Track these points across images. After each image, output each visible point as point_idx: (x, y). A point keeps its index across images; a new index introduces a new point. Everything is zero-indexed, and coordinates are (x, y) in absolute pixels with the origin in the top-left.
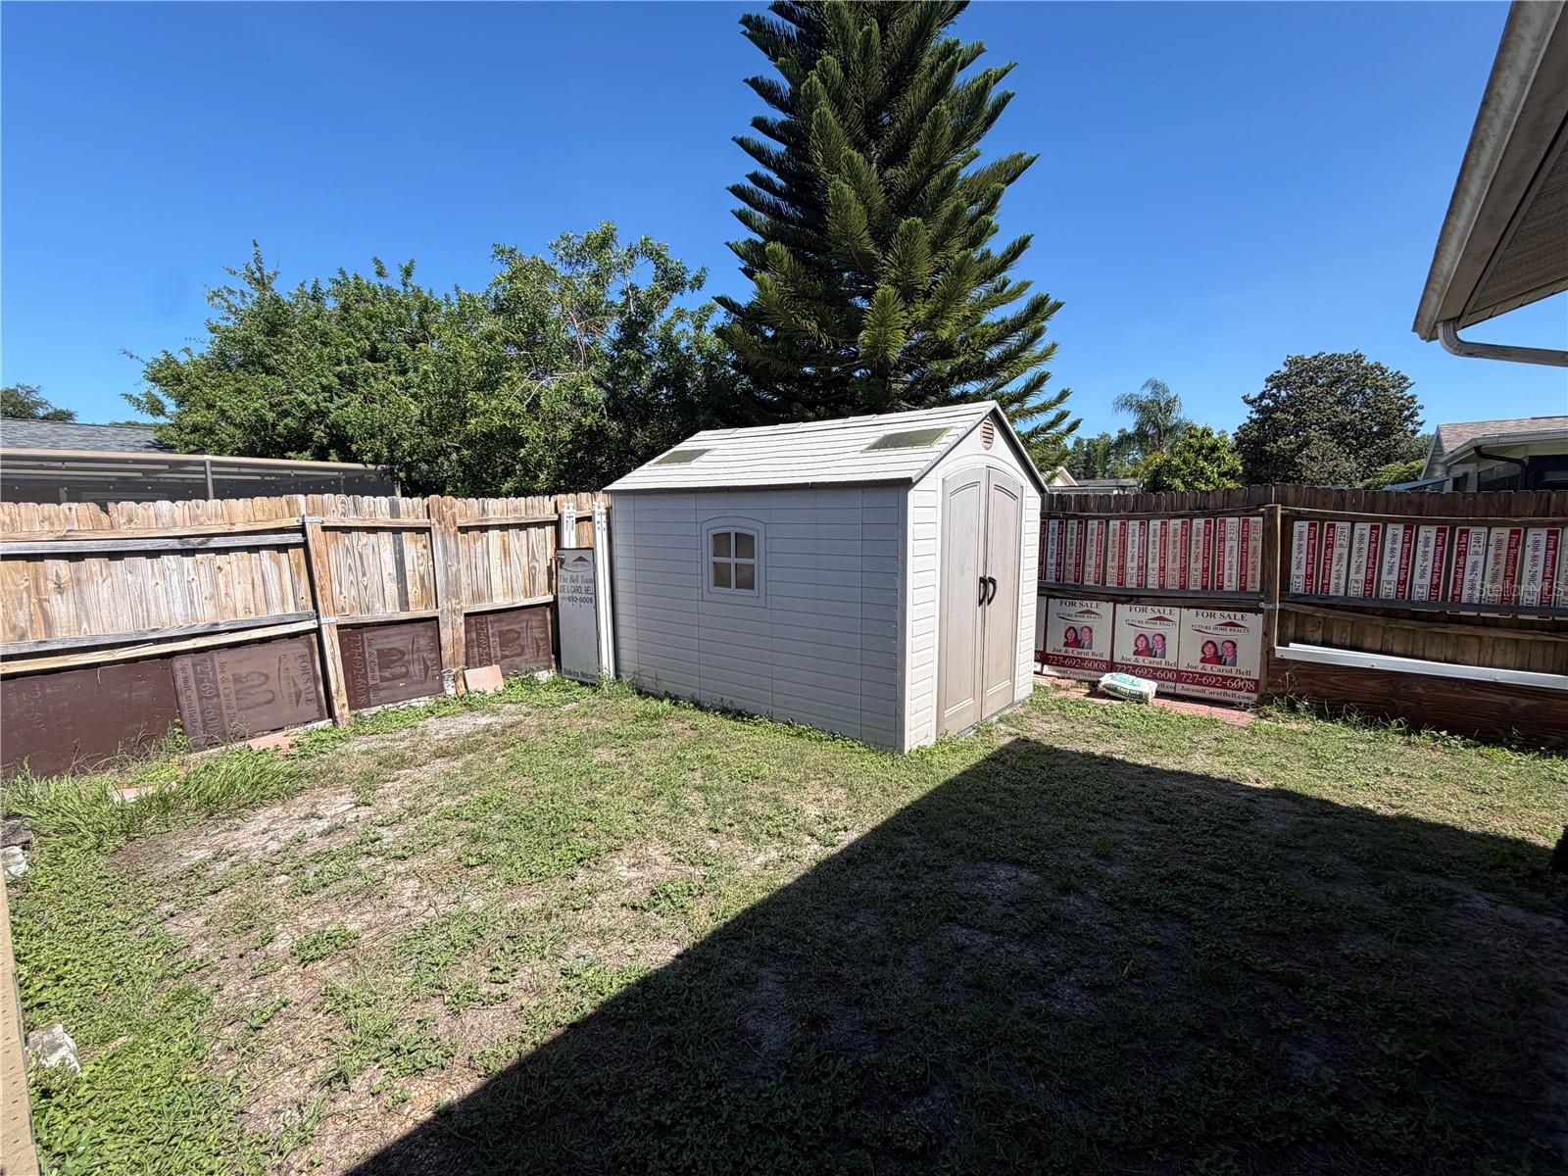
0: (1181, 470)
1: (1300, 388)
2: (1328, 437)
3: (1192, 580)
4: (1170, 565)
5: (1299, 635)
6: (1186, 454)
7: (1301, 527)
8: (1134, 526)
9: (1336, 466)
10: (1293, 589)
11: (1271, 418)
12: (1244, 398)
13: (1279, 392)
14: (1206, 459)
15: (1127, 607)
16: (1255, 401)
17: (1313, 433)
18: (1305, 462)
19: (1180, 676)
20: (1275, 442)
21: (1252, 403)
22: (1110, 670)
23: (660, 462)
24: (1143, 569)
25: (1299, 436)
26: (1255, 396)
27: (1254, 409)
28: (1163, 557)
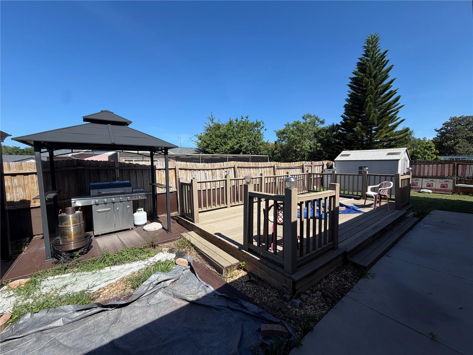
0: (420, 152)
1: (455, 126)
2: (466, 141)
3: (438, 174)
4: (434, 172)
5: (460, 182)
6: (421, 148)
7: (460, 166)
8: (426, 166)
9: (469, 149)
11: (445, 135)
12: (435, 130)
13: (447, 128)
14: (427, 150)
15: (425, 179)
16: (439, 130)
17: (460, 140)
18: (457, 148)
19: (436, 190)
20: (447, 142)
21: (438, 131)
22: (422, 189)
23: (341, 156)
24: (428, 173)
25: (455, 141)
26: (439, 129)
27: (438, 133)
28: (433, 171)
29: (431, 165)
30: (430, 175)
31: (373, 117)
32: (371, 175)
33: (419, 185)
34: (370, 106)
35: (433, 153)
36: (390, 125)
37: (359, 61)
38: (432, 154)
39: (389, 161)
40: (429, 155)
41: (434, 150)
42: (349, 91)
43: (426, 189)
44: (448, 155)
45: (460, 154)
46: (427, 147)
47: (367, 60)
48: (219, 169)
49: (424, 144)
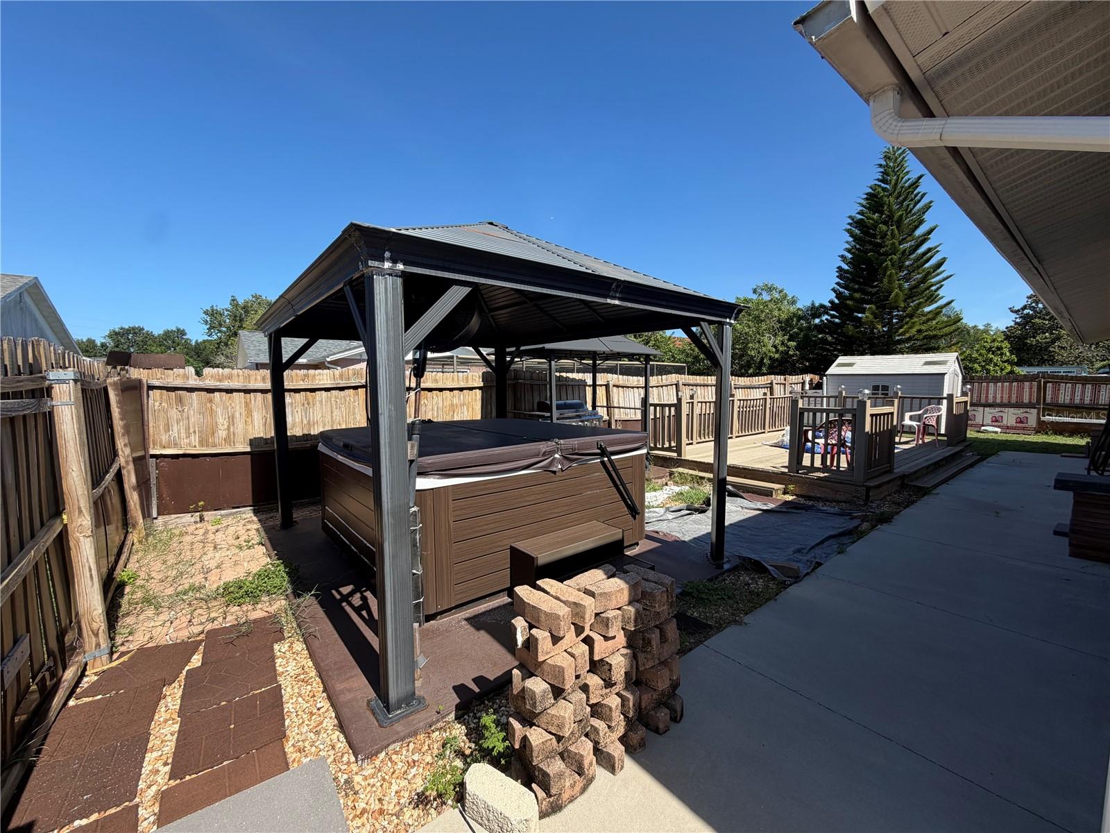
0: (978, 359)
3: (1012, 400)
4: (1004, 396)
5: (1049, 414)
6: (981, 351)
7: (1049, 385)
8: (991, 385)
9: (1081, 353)
10: (1047, 402)
11: (1031, 322)
12: (1010, 309)
13: (1037, 305)
14: (993, 354)
15: (989, 408)
16: (1019, 311)
17: (1064, 332)
18: (1057, 351)
19: (1008, 428)
20: (1034, 337)
21: (1016, 312)
22: (983, 426)
23: (837, 366)
24: (995, 397)
25: (1053, 334)
26: (1019, 308)
27: (1017, 316)
28: (1002, 393)
29: (1000, 384)
30: (998, 401)
31: (897, 295)
32: (905, 397)
33: (979, 420)
34: (890, 275)
35: (1005, 362)
36: (927, 309)
37: (870, 191)
38: (1003, 362)
39: (928, 377)
40: (996, 365)
41: (1008, 354)
42: (847, 242)
43: (991, 426)
44: (1038, 365)
45: (1062, 362)
46: (993, 349)
47: (884, 189)
48: (657, 387)
49: (987, 342)
